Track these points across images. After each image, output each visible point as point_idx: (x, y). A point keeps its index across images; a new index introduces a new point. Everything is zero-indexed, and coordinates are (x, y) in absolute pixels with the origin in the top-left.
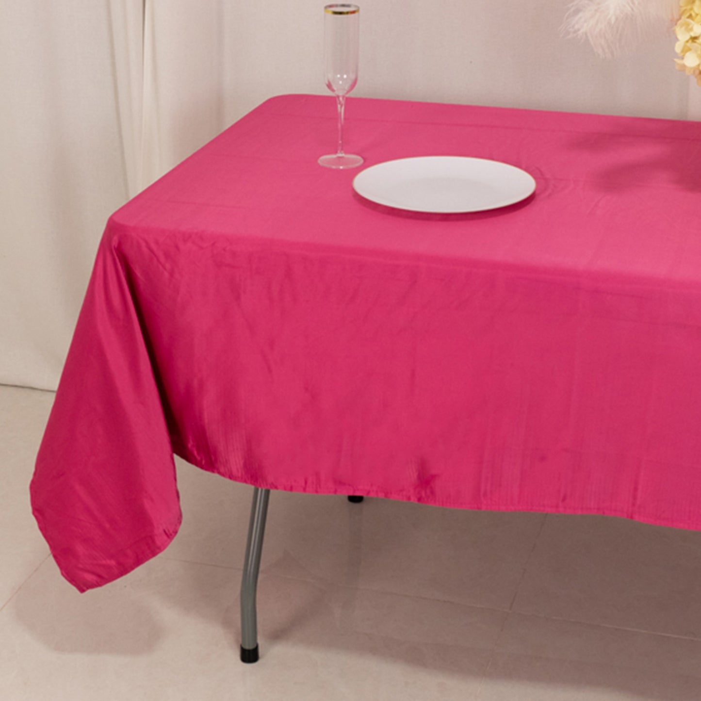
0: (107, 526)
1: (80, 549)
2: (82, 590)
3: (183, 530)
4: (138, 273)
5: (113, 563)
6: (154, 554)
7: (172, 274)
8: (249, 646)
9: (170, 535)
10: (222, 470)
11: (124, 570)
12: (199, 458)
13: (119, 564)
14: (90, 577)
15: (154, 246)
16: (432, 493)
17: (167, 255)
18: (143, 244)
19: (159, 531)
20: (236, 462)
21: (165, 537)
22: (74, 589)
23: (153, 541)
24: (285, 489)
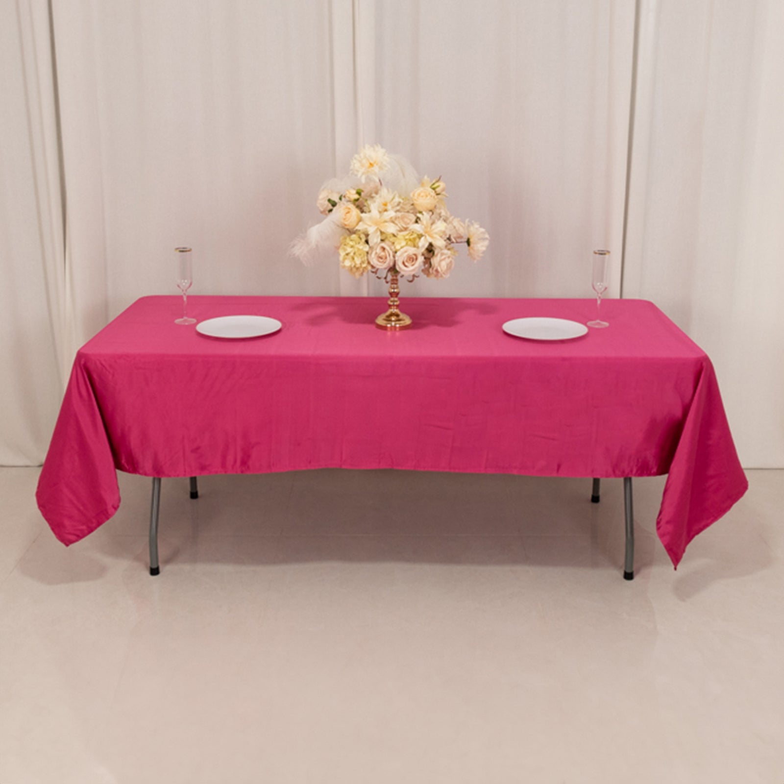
0: (81, 508)
1: (67, 522)
2: (67, 545)
3: (121, 505)
4: (95, 376)
5: (84, 527)
6: (108, 518)
7: (113, 376)
8: (155, 566)
9: (116, 508)
10: (141, 471)
11: (91, 530)
12: (127, 467)
13: (88, 527)
14: (72, 537)
15: (104, 363)
16: (248, 467)
17: (111, 366)
18: (98, 363)
19: (109, 506)
20: (148, 465)
21: (113, 510)
22: (62, 545)
23: (107, 513)
24: (175, 476)
